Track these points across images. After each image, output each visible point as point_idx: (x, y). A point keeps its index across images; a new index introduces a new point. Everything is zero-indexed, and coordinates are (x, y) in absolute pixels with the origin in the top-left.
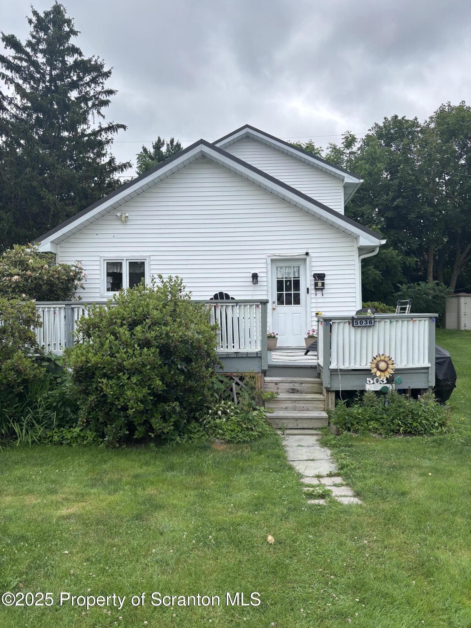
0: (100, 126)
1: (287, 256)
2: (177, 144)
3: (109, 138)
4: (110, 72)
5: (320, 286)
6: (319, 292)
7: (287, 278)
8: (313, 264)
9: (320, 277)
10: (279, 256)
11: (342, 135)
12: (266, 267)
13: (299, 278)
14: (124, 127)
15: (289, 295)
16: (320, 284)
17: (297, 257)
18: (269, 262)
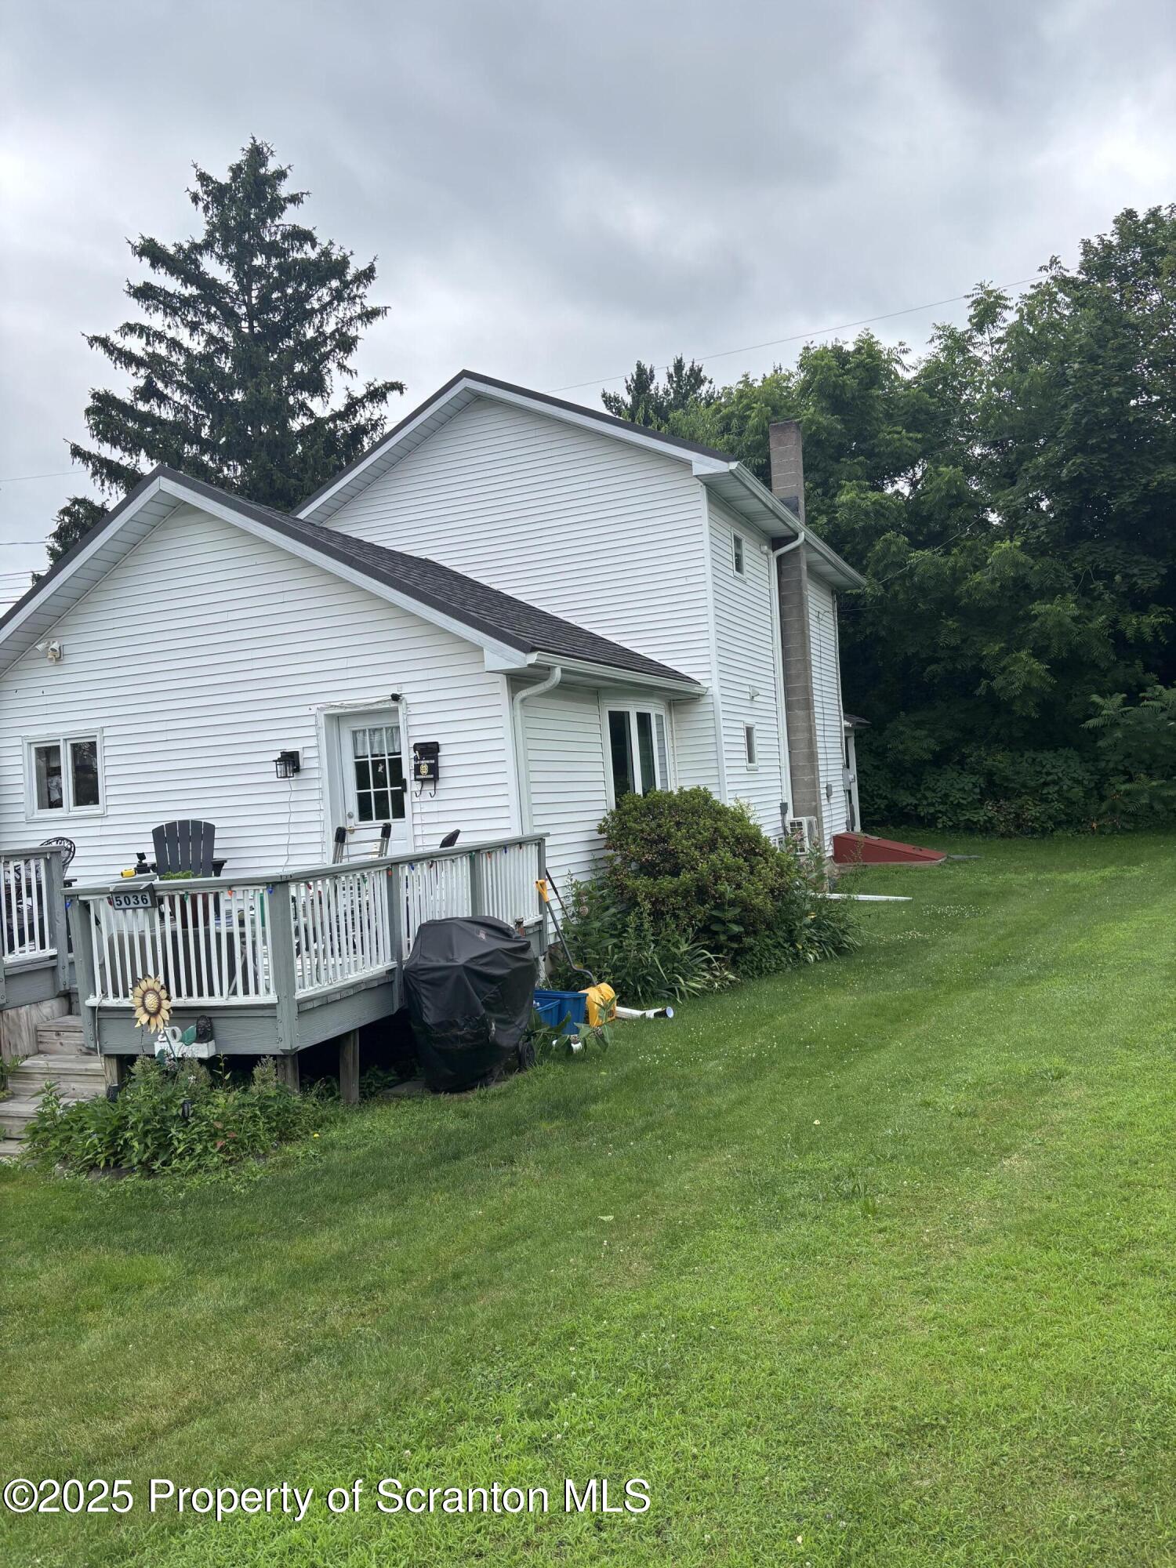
0: (349, 396)
1: (356, 706)
2: (692, 369)
3: (375, 417)
4: (371, 269)
5: (426, 772)
6: (429, 788)
7: (376, 756)
8: (414, 721)
9: (428, 751)
10: (340, 707)
11: (968, 297)
12: (317, 736)
13: (400, 753)
14: (398, 387)
15: (381, 797)
16: (424, 769)
17: (375, 707)
18: (322, 721)
